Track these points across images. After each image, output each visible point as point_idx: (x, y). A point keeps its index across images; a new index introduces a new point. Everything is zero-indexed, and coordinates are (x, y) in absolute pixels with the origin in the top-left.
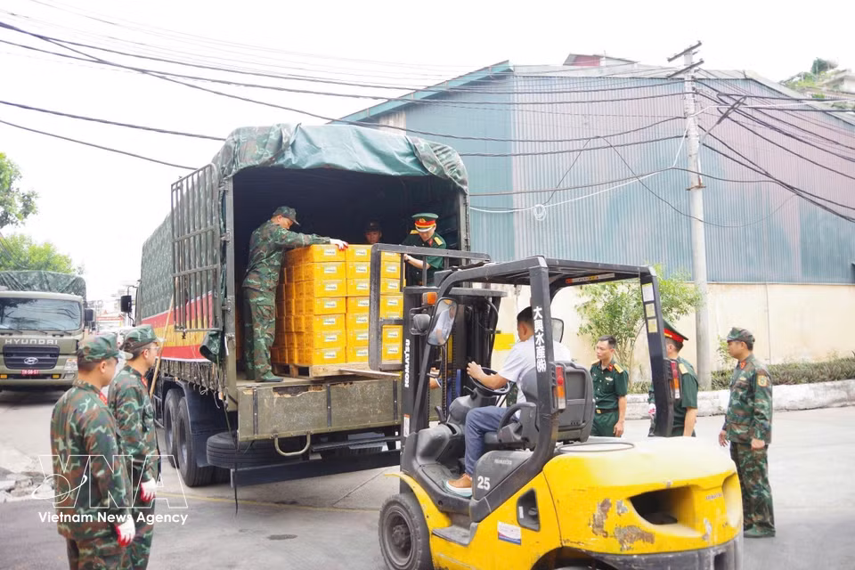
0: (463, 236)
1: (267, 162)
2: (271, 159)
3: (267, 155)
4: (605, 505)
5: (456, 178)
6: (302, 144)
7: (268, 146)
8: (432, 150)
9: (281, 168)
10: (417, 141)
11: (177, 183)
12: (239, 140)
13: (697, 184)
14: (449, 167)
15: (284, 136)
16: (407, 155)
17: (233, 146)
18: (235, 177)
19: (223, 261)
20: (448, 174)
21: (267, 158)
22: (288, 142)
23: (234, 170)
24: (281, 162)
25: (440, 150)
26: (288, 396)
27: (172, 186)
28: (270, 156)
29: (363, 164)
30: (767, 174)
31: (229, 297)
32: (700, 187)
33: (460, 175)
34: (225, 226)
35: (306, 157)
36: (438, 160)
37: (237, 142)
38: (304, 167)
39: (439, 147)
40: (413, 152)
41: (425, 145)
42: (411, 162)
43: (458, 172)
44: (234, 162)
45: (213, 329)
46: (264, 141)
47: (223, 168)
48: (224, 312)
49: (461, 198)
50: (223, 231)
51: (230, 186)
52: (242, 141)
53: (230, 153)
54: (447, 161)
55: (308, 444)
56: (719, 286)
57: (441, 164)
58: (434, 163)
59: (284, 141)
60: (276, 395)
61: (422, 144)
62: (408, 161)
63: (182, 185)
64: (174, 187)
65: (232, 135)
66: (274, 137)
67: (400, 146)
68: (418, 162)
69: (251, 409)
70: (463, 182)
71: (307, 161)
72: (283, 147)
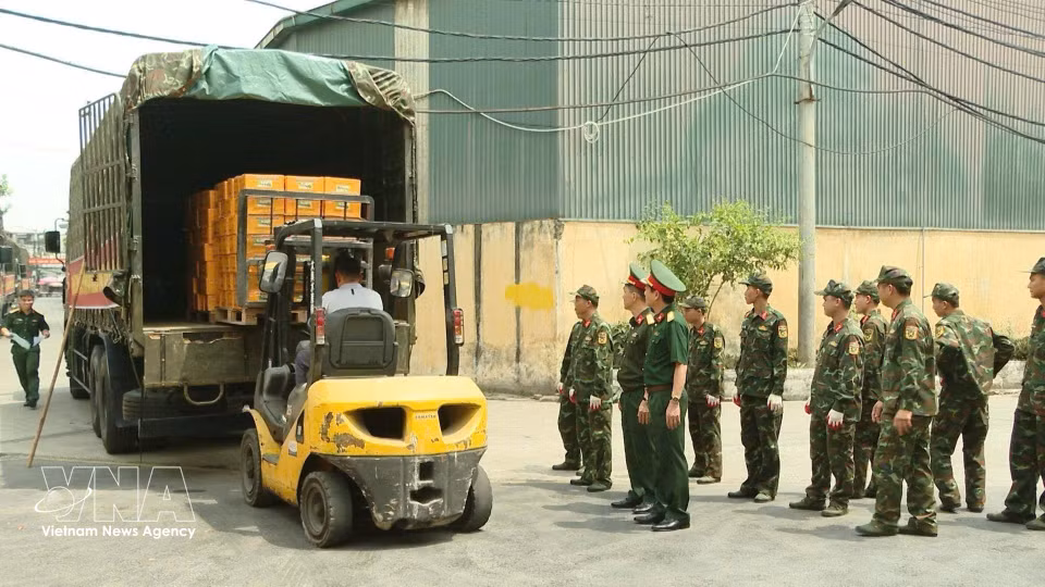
0: (408, 173)
1: (176, 93)
2: (181, 89)
3: (177, 85)
4: (329, 417)
5: (400, 108)
6: (217, 70)
7: (178, 75)
8: (371, 77)
9: (193, 100)
10: (353, 67)
11: (84, 109)
12: (145, 68)
13: (808, 96)
14: (391, 97)
15: (194, 65)
16: (339, 83)
17: (138, 74)
18: (142, 109)
19: (129, 197)
20: (390, 103)
21: (176, 89)
22: (200, 71)
23: (139, 102)
24: (193, 92)
25: (382, 76)
26: (200, 342)
27: (80, 111)
28: (180, 86)
29: (288, 94)
30: (919, 82)
31: (135, 237)
32: (811, 99)
33: (405, 105)
34: (130, 160)
35: (222, 86)
36: (378, 88)
37: (143, 71)
38: (220, 98)
39: (380, 73)
40: (349, 79)
41: (364, 71)
42: (347, 91)
43: (403, 101)
44: (139, 93)
45: (118, 271)
46: (175, 69)
47: (127, 100)
48: (130, 252)
49: (407, 131)
50: (128, 167)
51: (135, 119)
52: (148, 69)
53: (133, 83)
54: (389, 89)
55: (221, 394)
56: (851, 232)
57: (381, 93)
58: (372, 92)
59: (195, 70)
60: (187, 342)
61: (360, 70)
62: (341, 90)
63: (90, 112)
64: (82, 113)
65: (137, 62)
66: (185, 65)
67: (333, 73)
68: (353, 90)
69: (158, 354)
70: (410, 113)
71: (222, 92)
72: (194, 76)
